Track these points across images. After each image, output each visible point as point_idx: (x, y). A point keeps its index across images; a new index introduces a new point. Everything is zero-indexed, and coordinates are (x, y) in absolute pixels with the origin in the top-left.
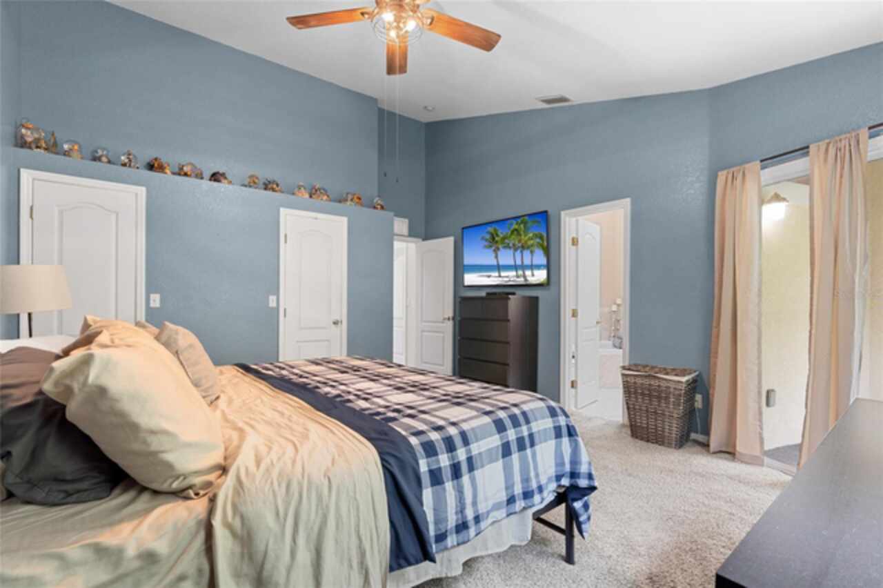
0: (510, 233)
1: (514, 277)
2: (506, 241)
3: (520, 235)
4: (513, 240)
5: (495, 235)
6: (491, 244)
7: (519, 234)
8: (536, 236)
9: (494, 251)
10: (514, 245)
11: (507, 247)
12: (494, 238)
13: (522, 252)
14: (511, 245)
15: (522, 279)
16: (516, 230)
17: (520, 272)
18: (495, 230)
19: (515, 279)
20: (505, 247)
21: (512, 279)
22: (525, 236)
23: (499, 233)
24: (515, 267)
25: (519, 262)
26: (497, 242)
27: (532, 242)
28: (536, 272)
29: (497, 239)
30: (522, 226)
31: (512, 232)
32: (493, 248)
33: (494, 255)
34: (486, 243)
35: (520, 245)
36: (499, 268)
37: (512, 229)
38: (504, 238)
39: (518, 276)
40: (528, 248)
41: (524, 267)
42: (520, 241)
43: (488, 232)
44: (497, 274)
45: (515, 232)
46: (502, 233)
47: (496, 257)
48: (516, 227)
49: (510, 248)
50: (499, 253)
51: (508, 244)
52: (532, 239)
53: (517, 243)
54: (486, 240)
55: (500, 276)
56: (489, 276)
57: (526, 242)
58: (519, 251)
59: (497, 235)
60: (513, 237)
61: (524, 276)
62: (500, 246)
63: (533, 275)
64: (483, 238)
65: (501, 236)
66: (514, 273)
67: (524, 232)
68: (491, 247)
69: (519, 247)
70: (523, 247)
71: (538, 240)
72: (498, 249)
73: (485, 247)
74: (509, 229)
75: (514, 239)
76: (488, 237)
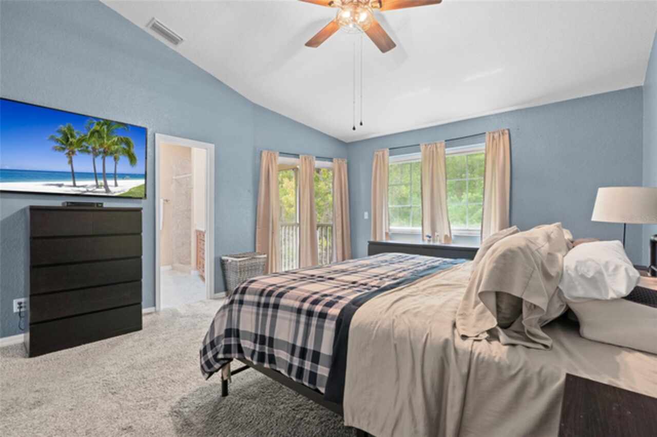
0: (89, 134)
1: (93, 186)
2: (84, 143)
3: (103, 138)
4: (93, 143)
5: (69, 136)
6: (63, 146)
7: (101, 137)
8: (121, 141)
9: (68, 154)
10: (94, 149)
11: (85, 150)
12: (67, 140)
13: (104, 158)
14: (90, 149)
15: (103, 189)
16: (98, 131)
17: (101, 182)
18: (69, 129)
19: (95, 188)
20: (82, 151)
21: (90, 189)
22: (108, 140)
23: (75, 134)
24: (95, 176)
25: (99, 170)
26: (71, 144)
27: (116, 147)
28: (120, 182)
29: (71, 140)
30: (105, 127)
31: (93, 133)
32: (67, 151)
33: (68, 160)
34: (58, 145)
35: (102, 150)
36: (73, 175)
37: (92, 130)
38: (81, 141)
39: (98, 186)
40: (111, 154)
41: (105, 176)
42: (101, 145)
43: (59, 131)
44: (71, 183)
45: (96, 134)
46: (78, 133)
47: (71, 162)
48: (98, 128)
49: (89, 152)
50: (74, 157)
51: (87, 147)
52: (117, 144)
53: (97, 146)
54: (57, 141)
55: (75, 185)
56: (60, 186)
57: (109, 147)
58: (101, 156)
59: (72, 136)
60: (93, 139)
61: (106, 186)
62: (76, 150)
63: (116, 185)
64: (52, 138)
65: (78, 137)
66: (93, 182)
67: (107, 135)
68: (64, 149)
69: (100, 152)
70: (105, 153)
71: (123, 146)
72: (73, 153)
73: (55, 149)
74: (89, 129)
75: (94, 141)
76: (59, 136)
